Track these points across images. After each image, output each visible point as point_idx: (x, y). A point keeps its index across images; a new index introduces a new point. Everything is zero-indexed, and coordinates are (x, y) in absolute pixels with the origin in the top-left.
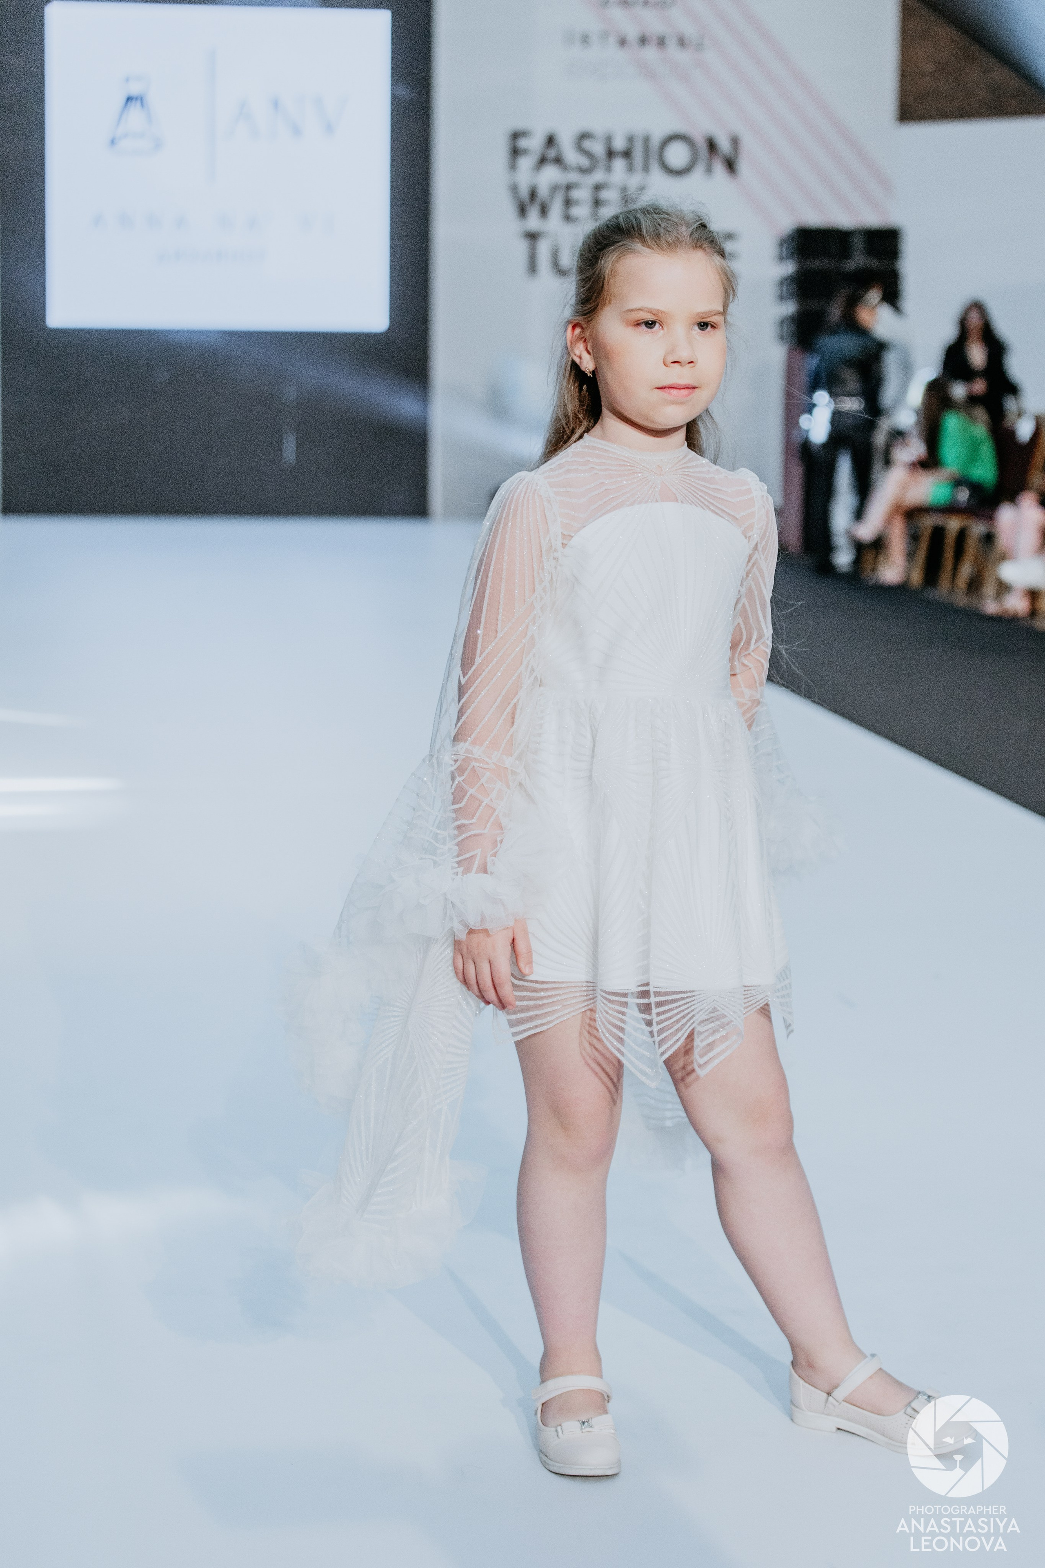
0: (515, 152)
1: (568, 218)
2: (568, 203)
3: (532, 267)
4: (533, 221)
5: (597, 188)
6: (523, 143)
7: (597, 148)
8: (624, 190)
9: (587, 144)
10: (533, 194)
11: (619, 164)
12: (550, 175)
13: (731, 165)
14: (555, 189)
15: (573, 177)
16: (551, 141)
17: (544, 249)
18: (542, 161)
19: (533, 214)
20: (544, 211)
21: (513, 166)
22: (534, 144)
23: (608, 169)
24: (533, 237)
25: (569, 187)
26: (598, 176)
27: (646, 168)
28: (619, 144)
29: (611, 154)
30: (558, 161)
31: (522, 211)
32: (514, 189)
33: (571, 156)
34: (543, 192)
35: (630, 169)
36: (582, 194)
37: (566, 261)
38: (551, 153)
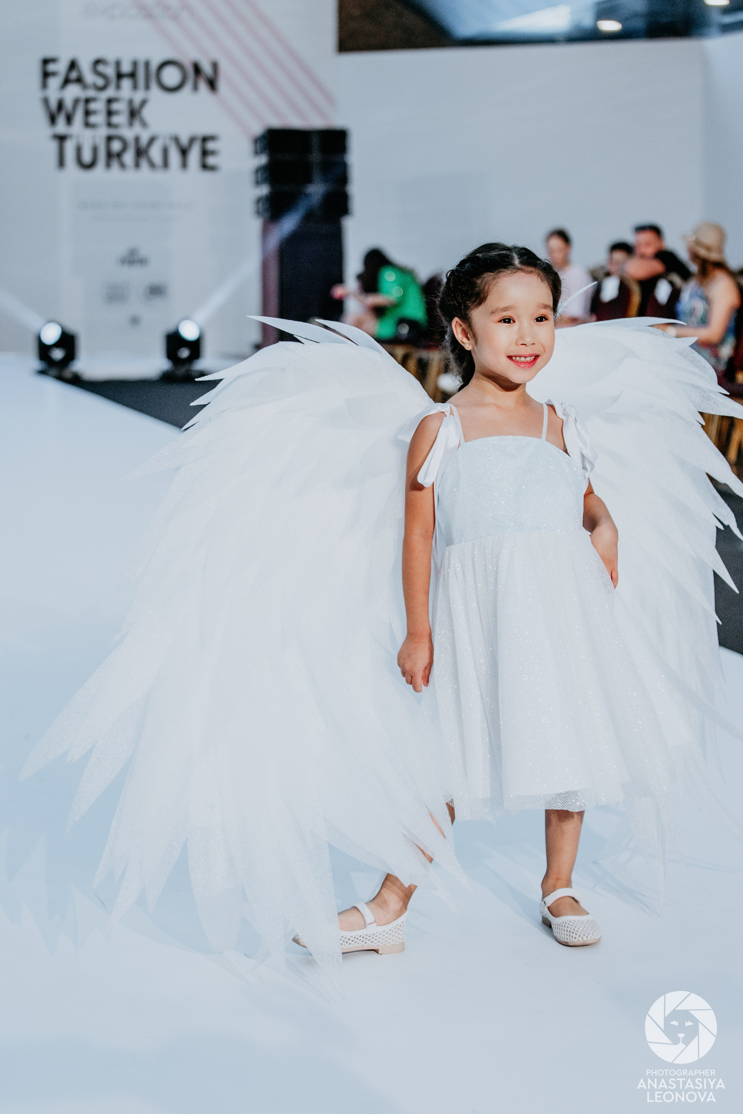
0: (46, 74)
1: (87, 125)
2: (87, 113)
3: (62, 162)
4: (61, 127)
5: (110, 101)
6: (51, 67)
7: (110, 71)
8: (131, 102)
9: (101, 68)
10: (60, 105)
11: (126, 83)
12: (73, 91)
13: (212, 84)
14: (76, 102)
15: (91, 93)
16: (73, 65)
17: (70, 147)
18: (67, 81)
19: (61, 120)
20: (69, 119)
21: (44, 85)
22: (60, 68)
23: (118, 87)
24: (61, 139)
25: (87, 101)
26: (110, 92)
27: (147, 87)
28: (126, 68)
29: (120, 76)
30: (79, 80)
31: (52, 119)
32: (45, 102)
33: (89, 77)
34: (68, 104)
35: (135, 87)
36: (98, 106)
37: (87, 157)
38: (74, 75)
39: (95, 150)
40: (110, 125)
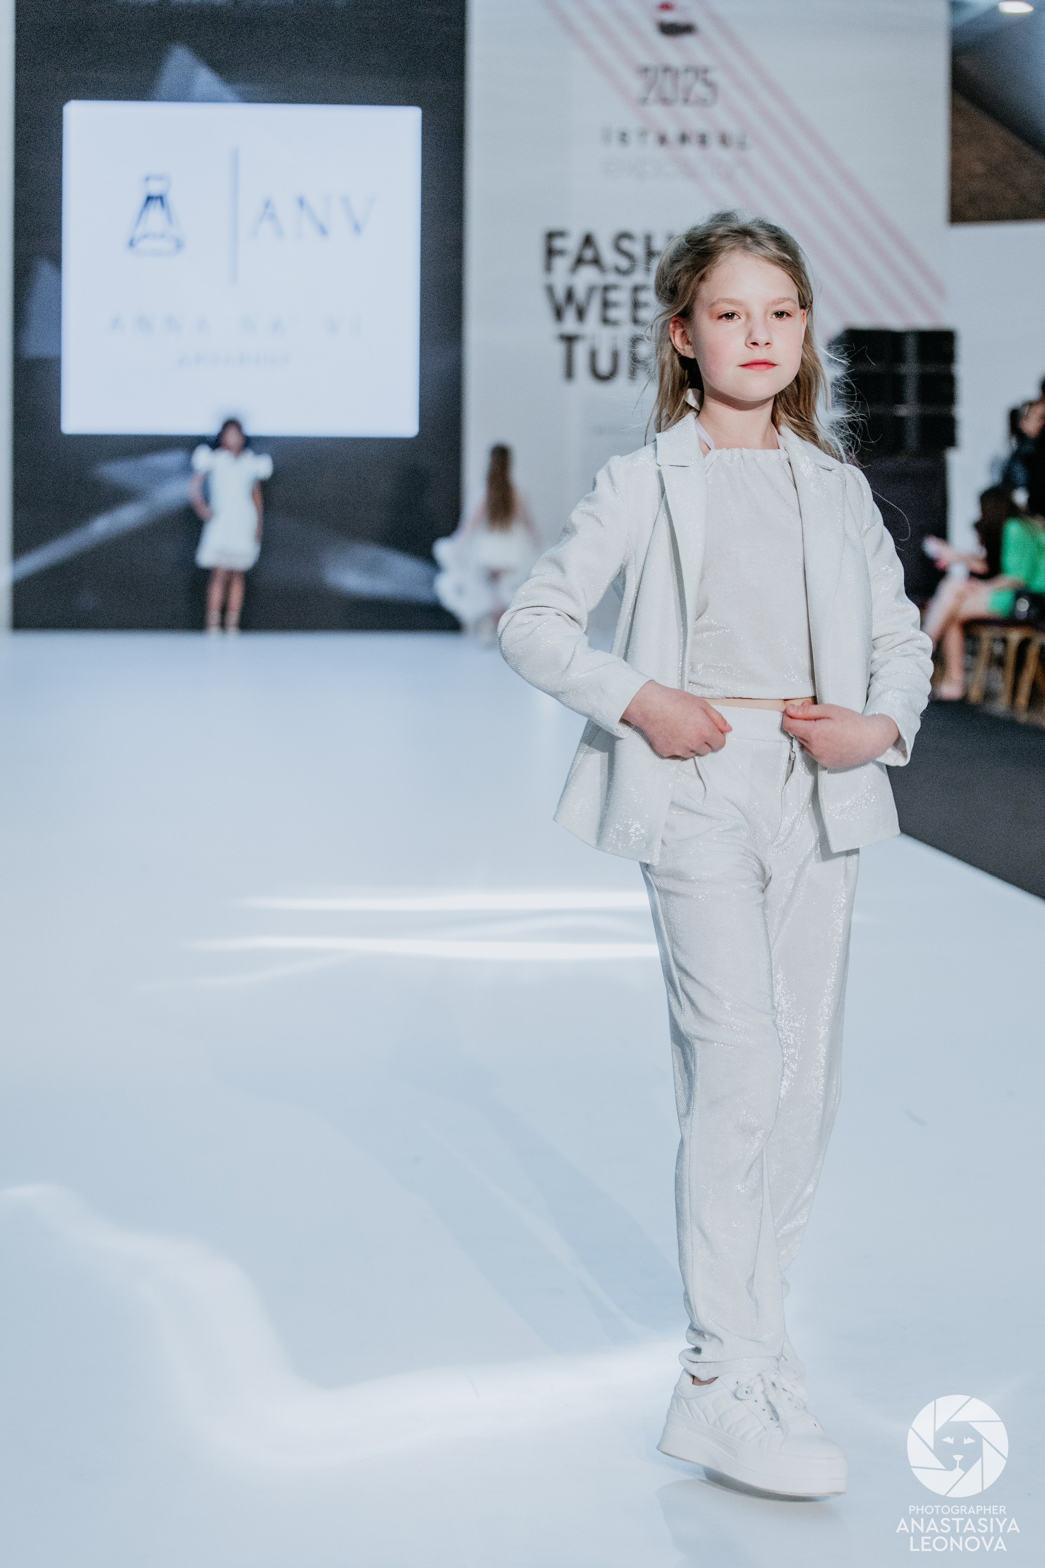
0: (551, 253)
1: (606, 321)
2: (606, 304)
3: (569, 372)
4: (570, 325)
5: (636, 289)
6: (558, 243)
7: (637, 249)
9: (626, 244)
10: (570, 295)
12: (588, 276)
14: (591, 290)
15: (612, 278)
16: (588, 241)
17: (581, 352)
18: (580, 261)
19: (570, 315)
20: (581, 314)
21: (549, 268)
22: (571, 244)
24: (569, 340)
25: (606, 289)
26: (638, 277)
29: (650, 254)
30: (596, 261)
31: (559, 314)
32: (550, 290)
33: (609, 257)
34: (580, 294)
36: (621, 296)
37: (604, 366)
38: (589, 254)
39: (615, 356)
40: (636, 321)
